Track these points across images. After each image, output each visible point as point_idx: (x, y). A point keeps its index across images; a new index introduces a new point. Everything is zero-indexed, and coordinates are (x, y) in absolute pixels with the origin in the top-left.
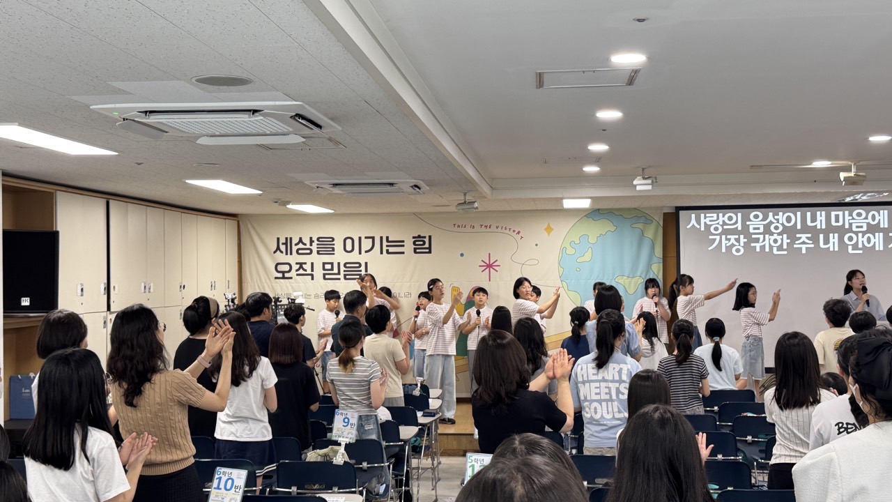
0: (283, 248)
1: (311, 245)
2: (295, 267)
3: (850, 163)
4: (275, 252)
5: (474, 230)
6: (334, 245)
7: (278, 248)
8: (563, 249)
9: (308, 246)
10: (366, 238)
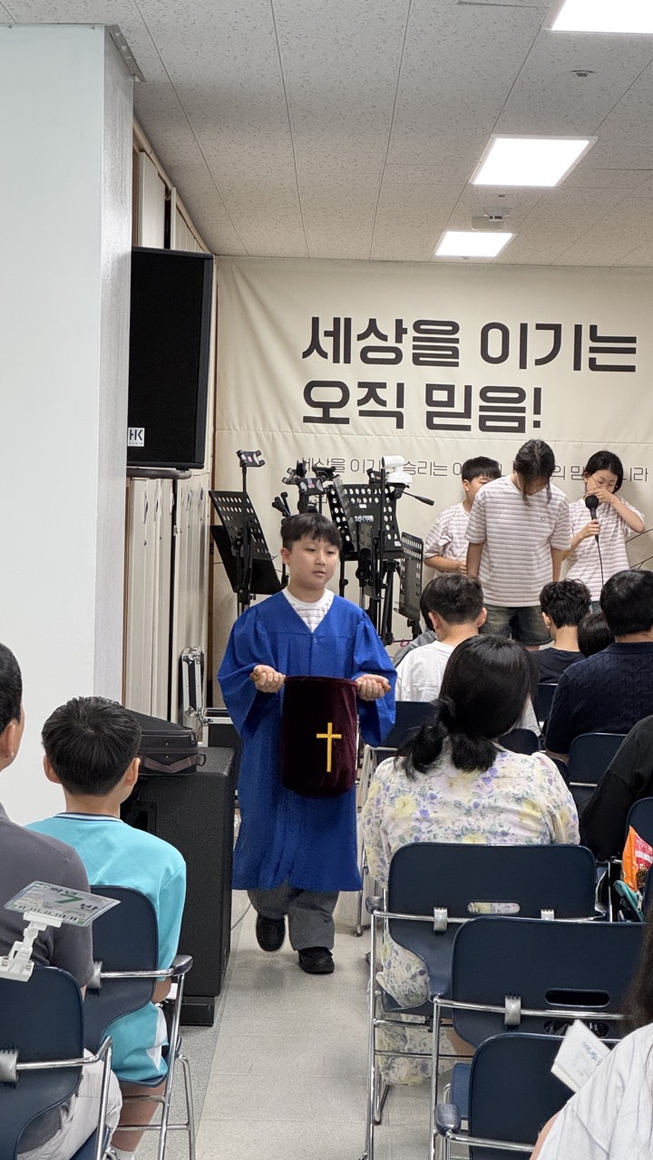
0: (327, 344)
1: (399, 340)
2: (357, 394)
4: (306, 354)
6: (457, 341)
7: (315, 345)
9: (391, 342)
10: (539, 327)
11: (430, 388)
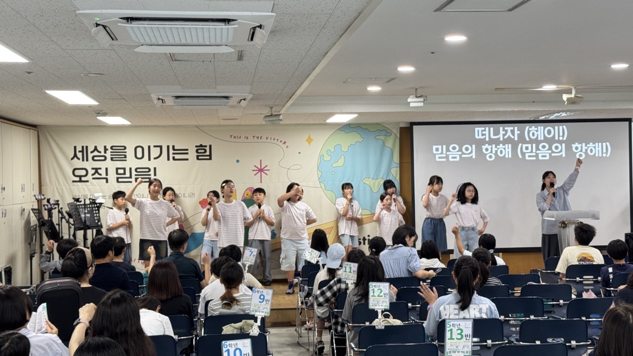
0: (79, 155)
1: (105, 153)
2: (91, 172)
3: (571, 87)
4: (72, 159)
5: (248, 141)
6: (126, 152)
7: (75, 155)
8: (321, 156)
9: (103, 154)
10: (155, 146)
11: (117, 169)
